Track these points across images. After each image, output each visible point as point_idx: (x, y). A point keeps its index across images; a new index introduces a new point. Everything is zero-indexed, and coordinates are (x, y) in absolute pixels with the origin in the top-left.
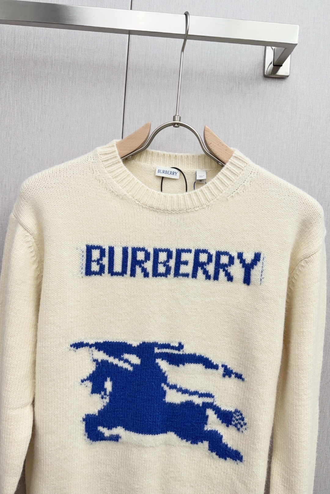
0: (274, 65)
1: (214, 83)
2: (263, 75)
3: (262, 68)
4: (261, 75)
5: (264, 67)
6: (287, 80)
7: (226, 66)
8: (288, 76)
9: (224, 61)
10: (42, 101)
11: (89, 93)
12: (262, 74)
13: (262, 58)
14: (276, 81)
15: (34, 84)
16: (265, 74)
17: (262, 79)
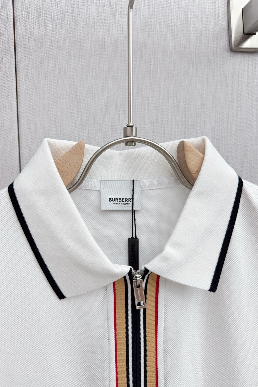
0: (244, 33)
1: (160, 64)
2: (229, 48)
3: (227, 38)
4: (227, 49)
5: (230, 36)
7: (175, 37)
9: (172, 29)
12: (227, 47)
13: (226, 24)
14: (248, 57)
16: (233, 47)
17: (227, 54)
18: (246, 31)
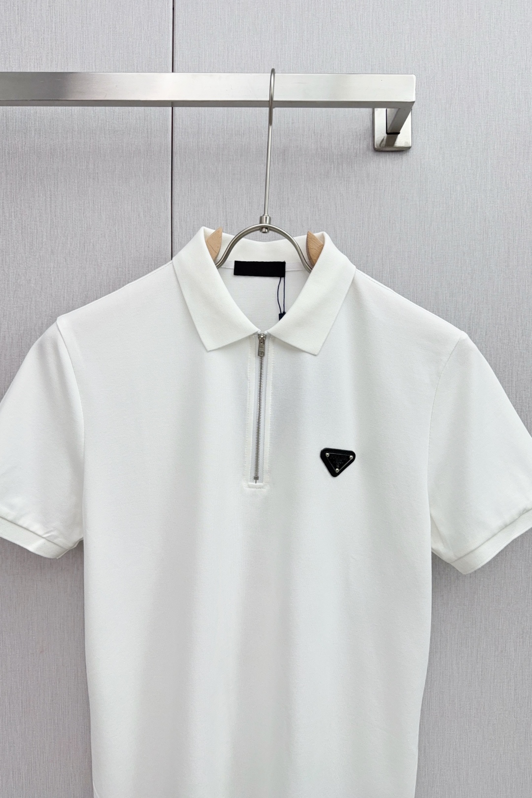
0: (387, 133)
1: (301, 166)
2: (373, 149)
3: (371, 139)
4: (370, 149)
5: (374, 137)
6: (409, 154)
7: (317, 140)
8: (409, 148)
9: (314, 132)
10: (51, 211)
11: (118, 194)
12: (371, 147)
13: (369, 124)
14: (393, 156)
15: (39, 186)
16: (376, 147)
17: (371, 153)
18: (389, 132)
